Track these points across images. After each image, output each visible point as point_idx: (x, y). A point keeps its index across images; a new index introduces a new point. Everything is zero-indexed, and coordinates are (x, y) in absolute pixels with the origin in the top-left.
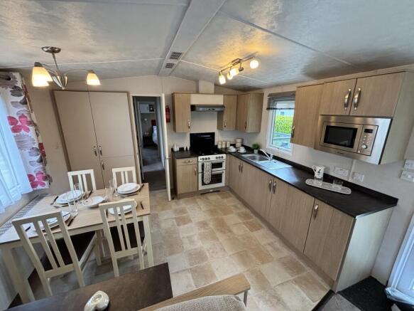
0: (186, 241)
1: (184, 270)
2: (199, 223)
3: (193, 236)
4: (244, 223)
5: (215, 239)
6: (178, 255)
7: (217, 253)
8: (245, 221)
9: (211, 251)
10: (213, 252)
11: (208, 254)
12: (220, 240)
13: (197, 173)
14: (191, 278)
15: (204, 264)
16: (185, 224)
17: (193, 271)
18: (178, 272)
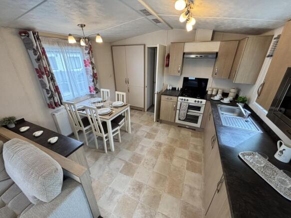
0: (140, 147)
1: (123, 160)
2: (158, 142)
3: (146, 147)
4: (188, 161)
5: (157, 157)
6: (129, 152)
7: (148, 165)
8: (191, 160)
9: (146, 161)
10: (146, 163)
11: (142, 161)
12: (158, 160)
13: (175, 109)
14: (122, 166)
15: (135, 165)
16: (149, 138)
17: (127, 164)
18: (120, 159)
